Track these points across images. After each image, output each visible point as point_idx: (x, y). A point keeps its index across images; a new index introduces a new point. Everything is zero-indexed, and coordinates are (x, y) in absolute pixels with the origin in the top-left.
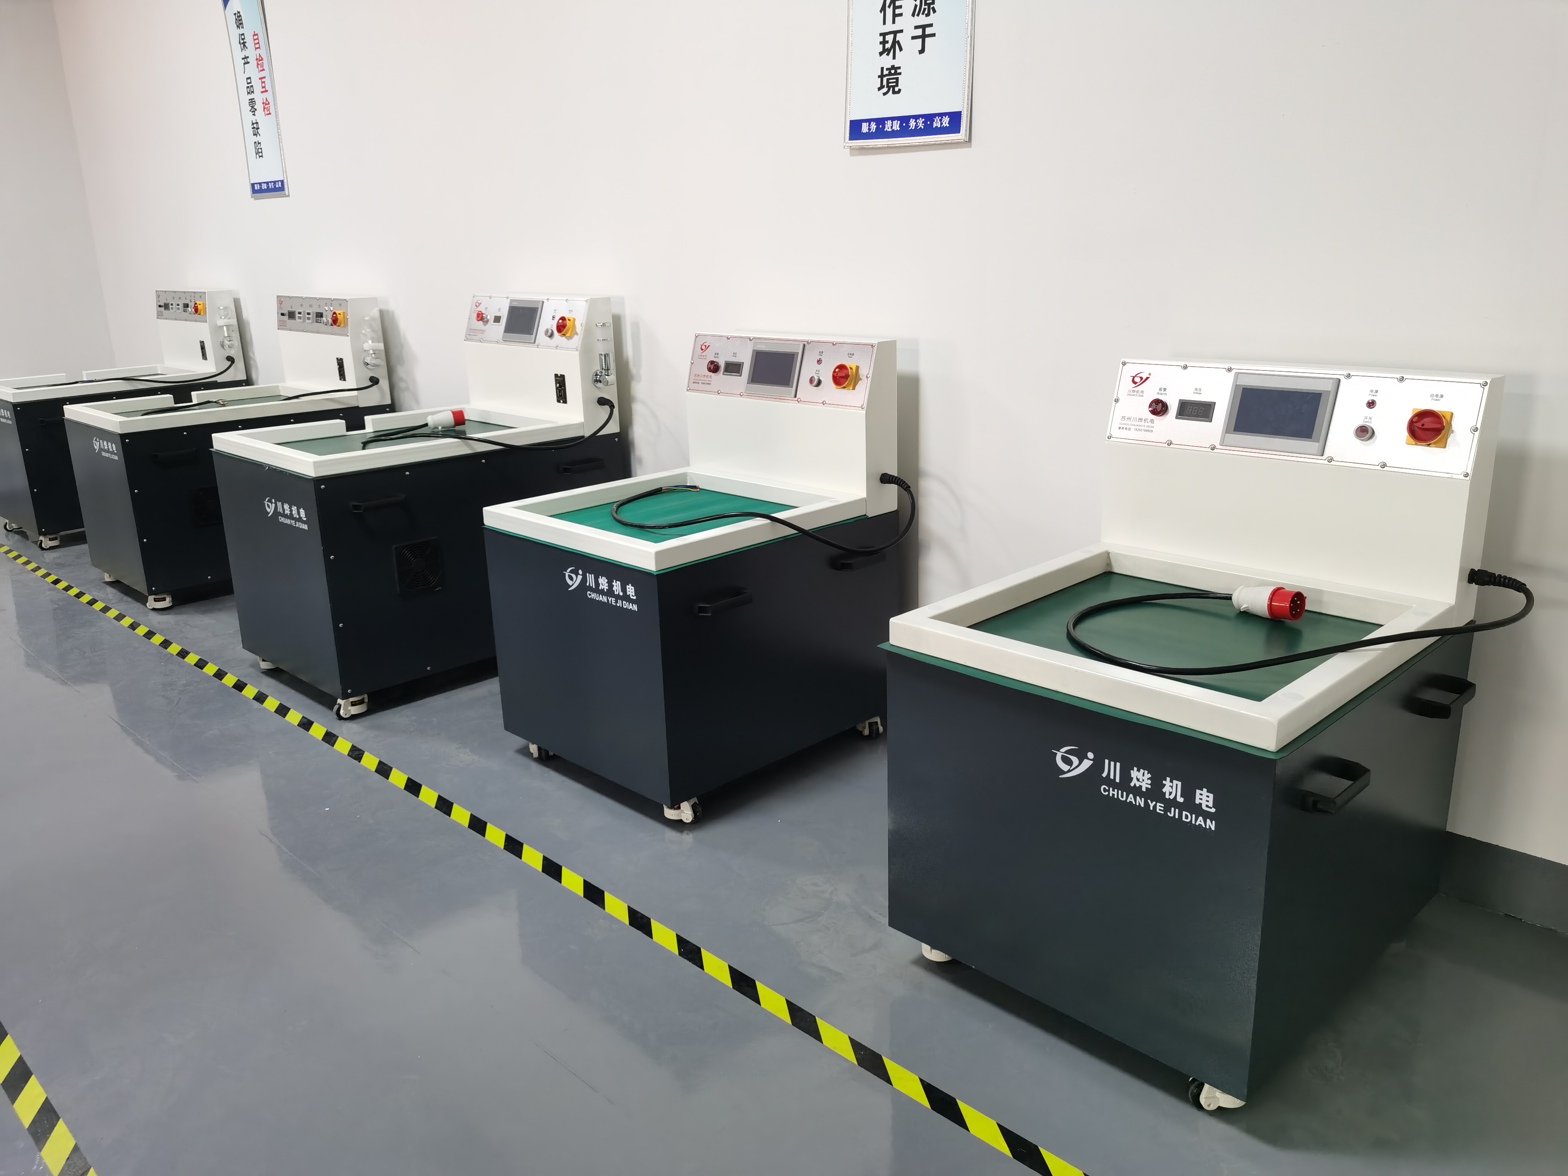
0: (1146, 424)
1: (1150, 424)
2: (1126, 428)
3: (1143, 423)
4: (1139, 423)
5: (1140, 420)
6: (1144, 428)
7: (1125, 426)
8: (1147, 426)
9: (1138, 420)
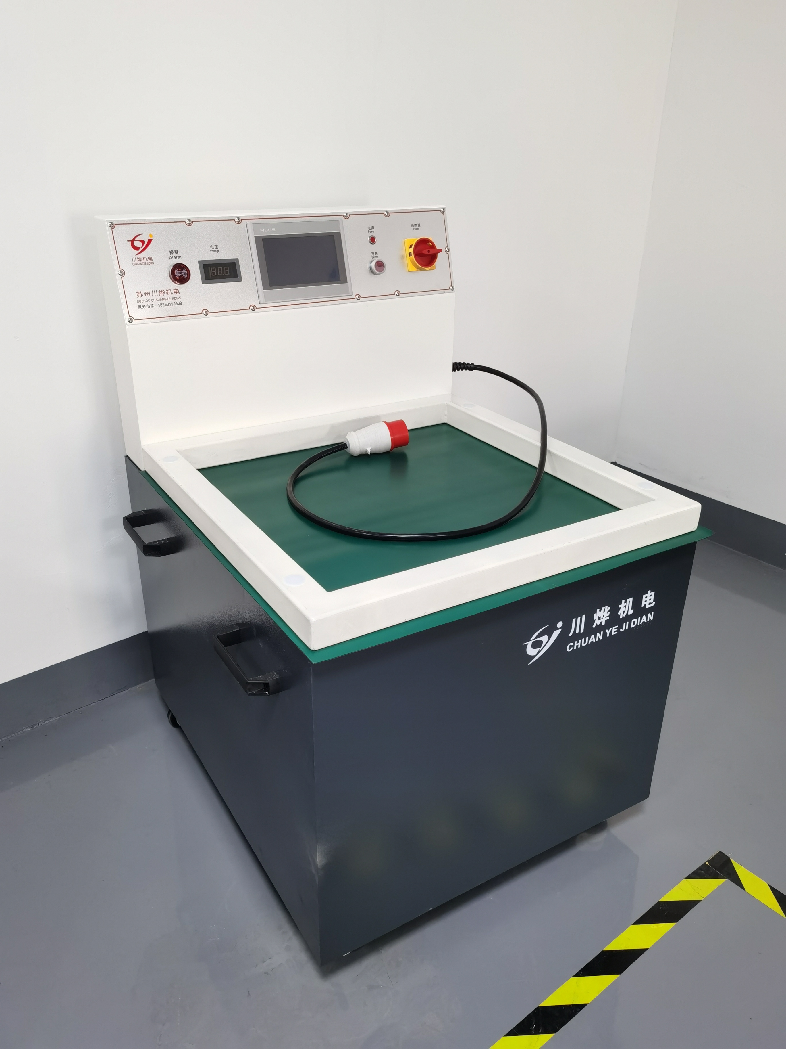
0: (170, 296)
1: (175, 295)
2: (148, 306)
3: (166, 296)
4: (162, 297)
5: (162, 292)
6: (171, 301)
7: (145, 304)
8: (174, 298)
9: (158, 293)
